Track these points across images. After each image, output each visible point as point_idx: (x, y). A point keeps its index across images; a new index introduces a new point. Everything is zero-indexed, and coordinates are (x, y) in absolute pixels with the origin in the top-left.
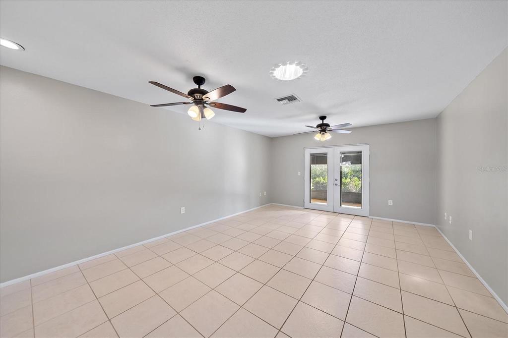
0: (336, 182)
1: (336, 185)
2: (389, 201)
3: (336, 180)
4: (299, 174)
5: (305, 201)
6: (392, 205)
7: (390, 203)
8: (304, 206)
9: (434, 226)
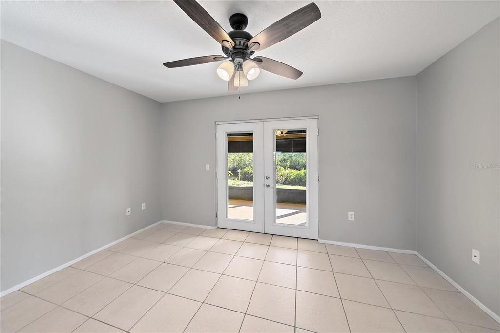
0: (267, 182)
1: (268, 186)
2: (350, 213)
3: (268, 178)
4: (208, 167)
5: (218, 216)
6: (353, 219)
7: (351, 216)
8: (216, 224)
9: (416, 253)
